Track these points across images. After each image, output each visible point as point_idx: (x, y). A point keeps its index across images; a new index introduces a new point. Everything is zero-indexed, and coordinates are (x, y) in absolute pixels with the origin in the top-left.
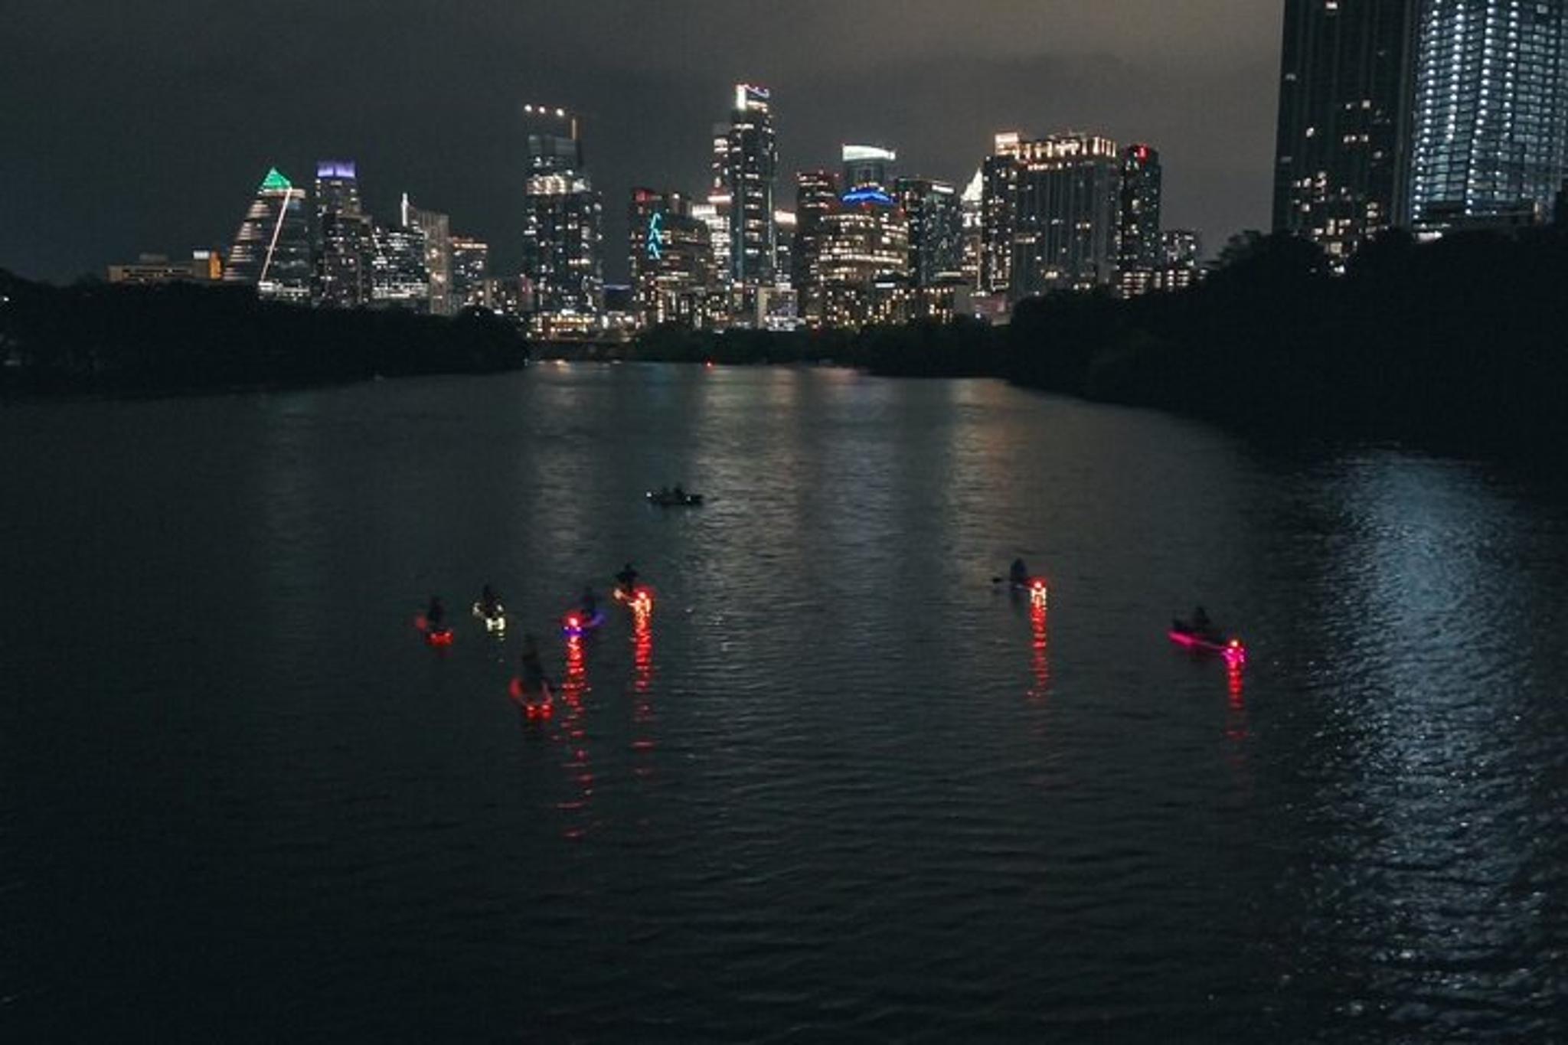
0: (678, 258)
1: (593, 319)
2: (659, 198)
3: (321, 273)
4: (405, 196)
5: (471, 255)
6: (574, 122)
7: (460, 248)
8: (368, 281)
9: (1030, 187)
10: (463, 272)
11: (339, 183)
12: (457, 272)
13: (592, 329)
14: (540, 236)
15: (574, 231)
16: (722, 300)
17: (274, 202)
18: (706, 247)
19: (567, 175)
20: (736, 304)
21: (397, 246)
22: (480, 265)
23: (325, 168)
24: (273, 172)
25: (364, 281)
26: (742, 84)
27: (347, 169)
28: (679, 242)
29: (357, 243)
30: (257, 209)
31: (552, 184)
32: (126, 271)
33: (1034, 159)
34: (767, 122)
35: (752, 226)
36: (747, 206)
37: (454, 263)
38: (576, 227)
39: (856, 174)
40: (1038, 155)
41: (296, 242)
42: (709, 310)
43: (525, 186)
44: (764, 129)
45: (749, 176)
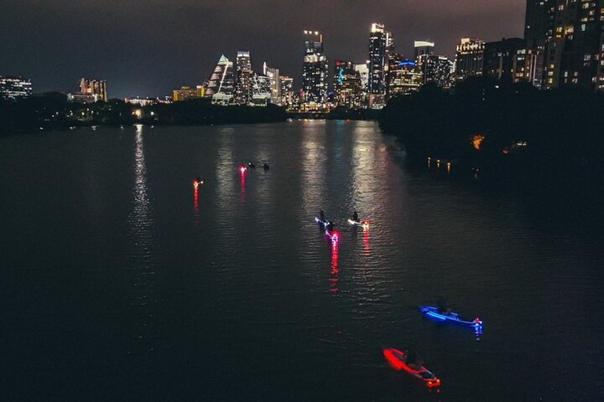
0: (348, 84)
1: (321, 105)
2: (344, 64)
3: (237, 90)
4: (265, 63)
5: (287, 82)
6: (321, 36)
7: (284, 80)
8: (252, 93)
9: (461, 60)
10: (284, 88)
11: (244, 59)
12: (283, 88)
13: (319, 108)
14: (307, 76)
15: (318, 74)
16: (359, 99)
17: (223, 66)
18: (358, 80)
19: (317, 55)
20: (363, 100)
21: (261, 81)
22: (290, 86)
23: (240, 54)
24: (223, 56)
25: (250, 93)
26: (374, 23)
27: (247, 54)
28: (349, 79)
29: (248, 80)
30: (218, 69)
31: (312, 58)
32: (178, 92)
33: (463, 50)
34: (383, 36)
35: (376, 72)
36: (375, 65)
37: (281, 85)
38: (319, 73)
39: (419, 51)
40: (464, 49)
41: (230, 79)
42: (355, 102)
43: (303, 59)
44: (382, 38)
45: (376, 55)
